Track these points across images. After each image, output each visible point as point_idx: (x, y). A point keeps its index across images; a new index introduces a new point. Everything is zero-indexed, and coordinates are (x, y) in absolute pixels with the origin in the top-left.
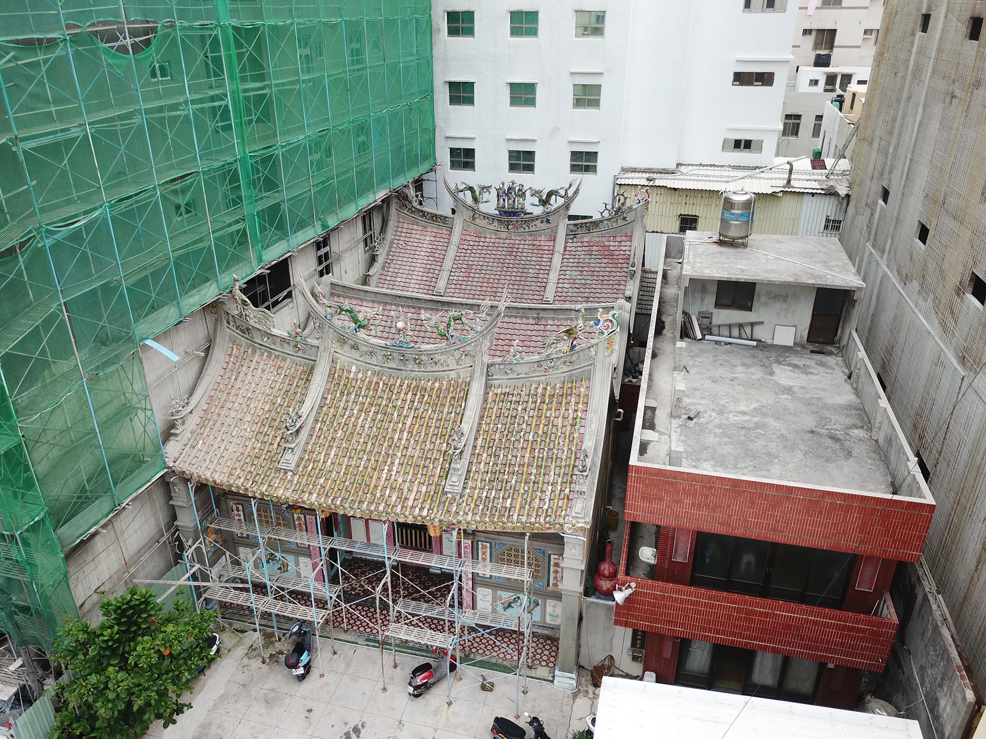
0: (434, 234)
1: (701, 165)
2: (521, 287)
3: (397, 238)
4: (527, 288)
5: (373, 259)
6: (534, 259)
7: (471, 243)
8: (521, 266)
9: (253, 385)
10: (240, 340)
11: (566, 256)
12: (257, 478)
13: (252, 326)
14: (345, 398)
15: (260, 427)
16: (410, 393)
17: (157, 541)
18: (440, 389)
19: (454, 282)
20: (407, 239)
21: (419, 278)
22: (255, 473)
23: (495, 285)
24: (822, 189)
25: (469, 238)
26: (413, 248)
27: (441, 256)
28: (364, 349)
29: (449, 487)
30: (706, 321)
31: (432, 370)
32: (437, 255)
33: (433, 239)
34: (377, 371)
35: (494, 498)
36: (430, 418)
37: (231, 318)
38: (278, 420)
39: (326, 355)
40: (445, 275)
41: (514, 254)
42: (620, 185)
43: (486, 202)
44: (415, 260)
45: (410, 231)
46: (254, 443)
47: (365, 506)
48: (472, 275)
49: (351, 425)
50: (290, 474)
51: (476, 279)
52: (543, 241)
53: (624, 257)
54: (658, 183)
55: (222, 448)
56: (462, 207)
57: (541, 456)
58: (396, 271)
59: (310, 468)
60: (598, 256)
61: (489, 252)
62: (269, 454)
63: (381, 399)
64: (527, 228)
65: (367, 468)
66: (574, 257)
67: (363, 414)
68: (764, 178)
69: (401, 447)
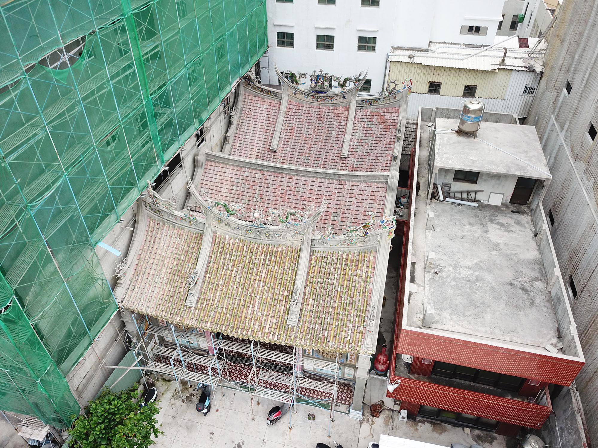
0: (269, 104)
1: (445, 43)
2: (327, 144)
3: (245, 106)
4: (330, 145)
5: (230, 123)
6: (335, 123)
7: (294, 111)
8: (326, 129)
9: (165, 247)
10: (155, 217)
11: (356, 122)
12: (173, 311)
13: (161, 210)
14: (223, 257)
15: (172, 277)
16: (263, 255)
17: (116, 340)
18: (282, 252)
19: (283, 139)
20: (251, 107)
21: (261, 136)
22: (171, 308)
23: (310, 142)
24: (525, 67)
25: (292, 107)
26: (256, 114)
27: (274, 120)
28: (233, 226)
29: (290, 322)
30: (447, 189)
31: (277, 240)
32: (271, 120)
33: (268, 107)
34: (242, 239)
35: (317, 329)
36: (276, 272)
37: (147, 205)
38: (183, 271)
39: (209, 229)
40: (277, 135)
41: (322, 119)
42: (391, 61)
43: (303, 84)
44: (257, 123)
45: (253, 102)
46: (169, 287)
47: (239, 331)
48: (295, 134)
49: (227, 276)
50: (193, 308)
51: (297, 138)
52: (341, 111)
53: (394, 124)
54: (417, 60)
55: (150, 291)
56: (287, 86)
57: (345, 302)
58: (245, 131)
59: (204, 305)
60: (377, 123)
61: (305, 118)
62: (179, 294)
63: (245, 258)
64: (330, 101)
65: (239, 305)
66: (361, 123)
67: (235, 269)
68: (486, 56)
69: (260, 292)
